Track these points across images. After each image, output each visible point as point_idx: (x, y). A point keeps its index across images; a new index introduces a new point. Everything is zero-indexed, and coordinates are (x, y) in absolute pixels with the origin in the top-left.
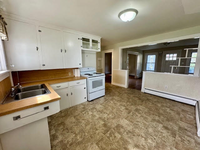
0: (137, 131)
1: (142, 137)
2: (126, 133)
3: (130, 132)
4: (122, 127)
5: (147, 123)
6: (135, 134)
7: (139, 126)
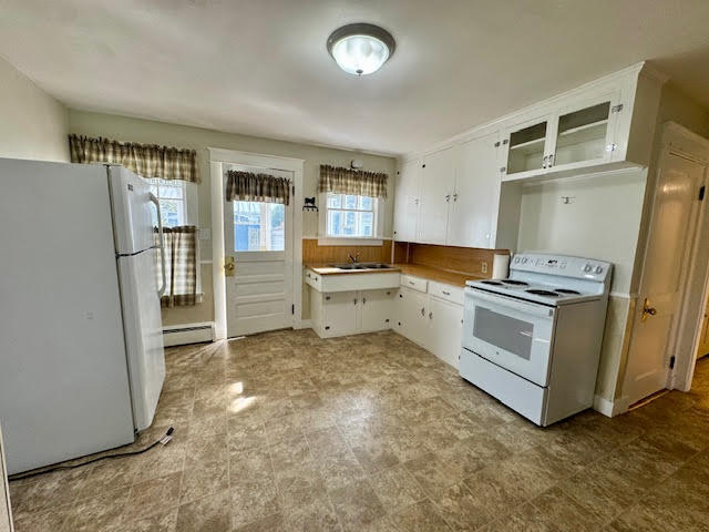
0: (281, 429)
1: (260, 428)
2: (291, 406)
3: (286, 414)
4: (310, 408)
5: (279, 476)
6: (277, 419)
7: (287, 443)
